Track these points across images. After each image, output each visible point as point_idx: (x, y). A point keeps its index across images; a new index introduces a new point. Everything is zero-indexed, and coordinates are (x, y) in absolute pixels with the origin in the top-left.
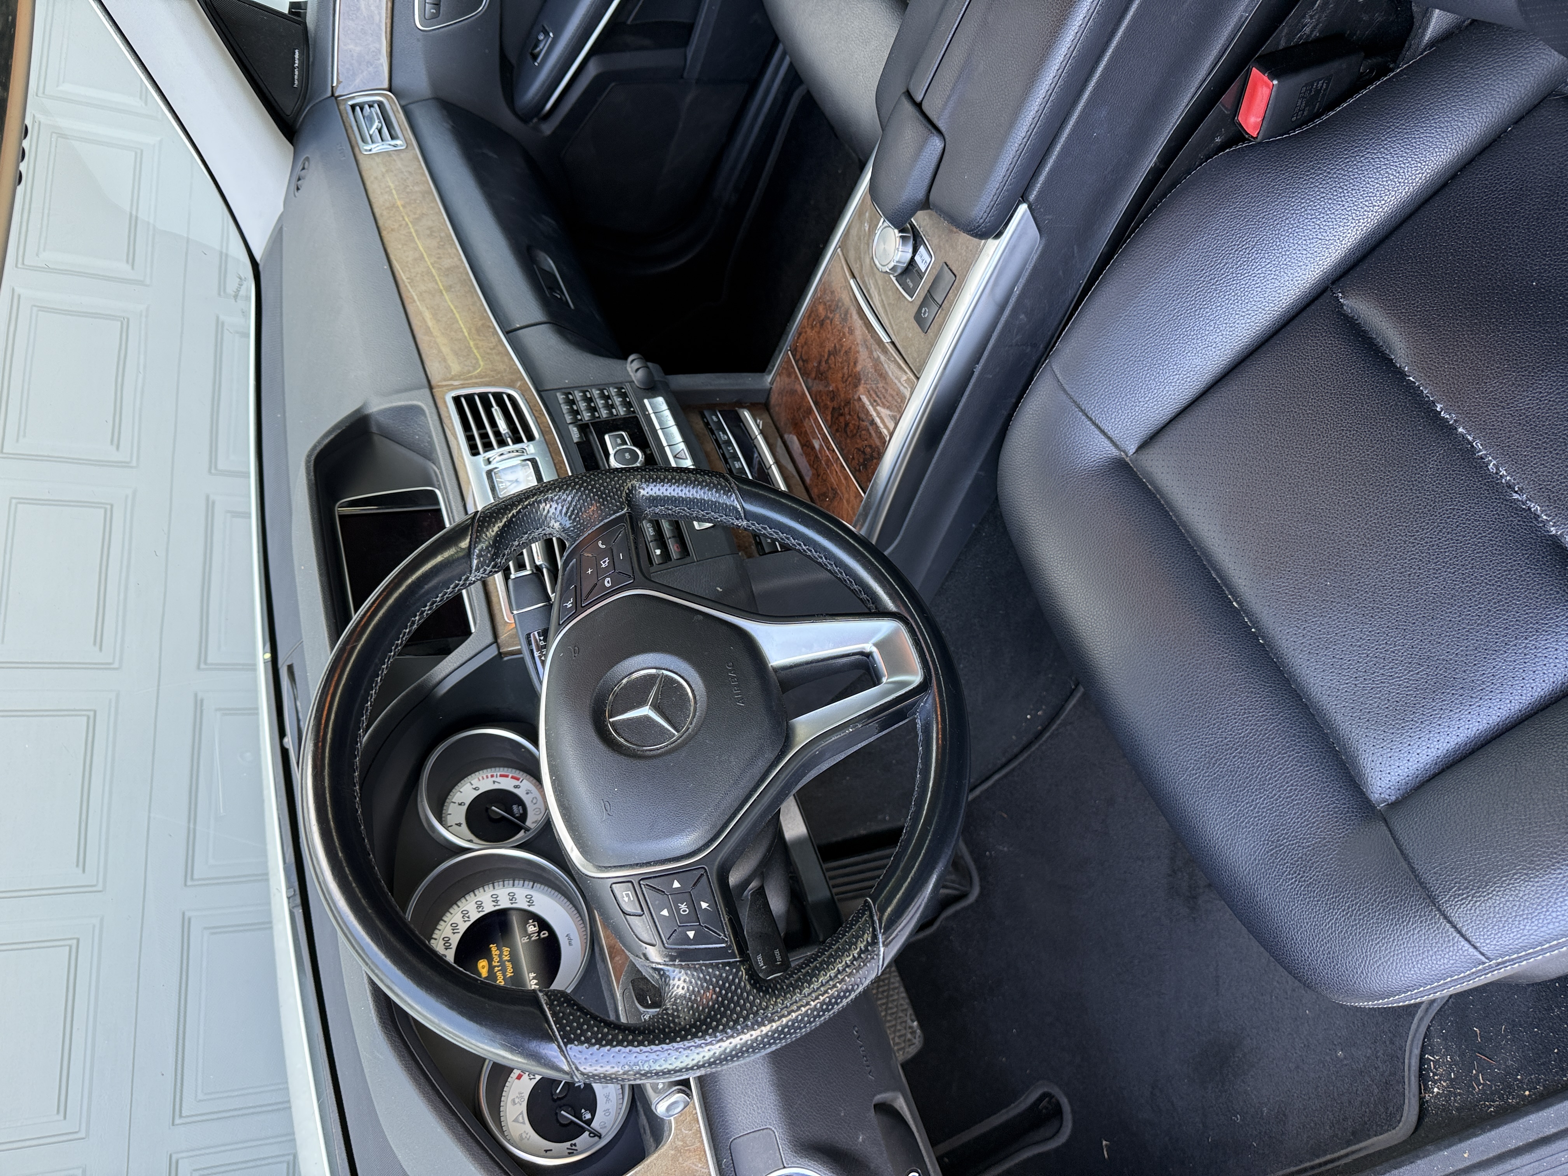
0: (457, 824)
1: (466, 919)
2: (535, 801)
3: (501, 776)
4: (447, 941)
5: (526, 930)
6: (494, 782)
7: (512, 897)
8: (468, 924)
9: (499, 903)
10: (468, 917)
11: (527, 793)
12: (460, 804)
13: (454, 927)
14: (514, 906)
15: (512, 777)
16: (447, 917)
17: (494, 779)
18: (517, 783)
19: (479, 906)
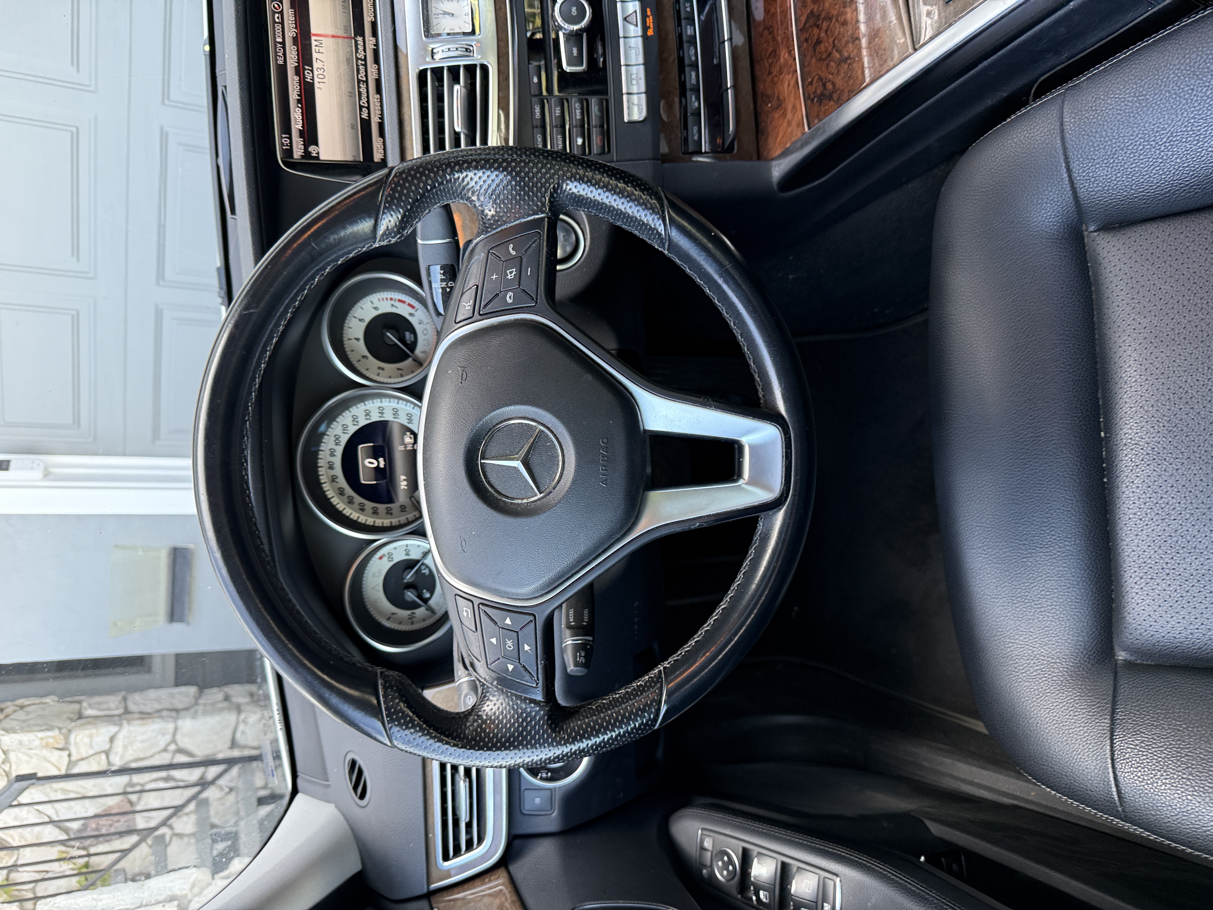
0: (356, 339)
1: (355, 423)
2: (425, 332)
3: (400, 301)
4: (337, 438)
5: (403, 440)
6: (392, 305)
7: (396, 412)
8: (357, 428)
9: (384, 415)
10: (357, 422)
11: (420, 323)
12: (361, 320)
13: (345, 428)
14: (396, 420)
15: (409, 305)
16: (340, 419)
17: (393, 302)
18: (412, 311)
19: (368, 414)
